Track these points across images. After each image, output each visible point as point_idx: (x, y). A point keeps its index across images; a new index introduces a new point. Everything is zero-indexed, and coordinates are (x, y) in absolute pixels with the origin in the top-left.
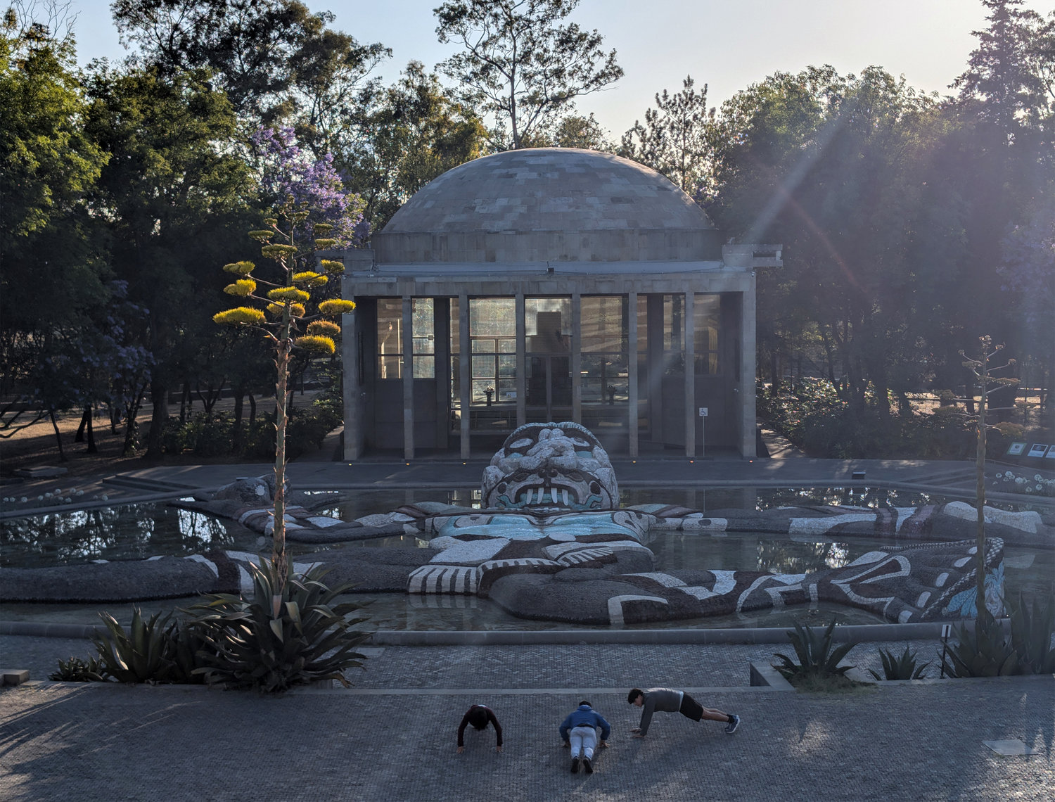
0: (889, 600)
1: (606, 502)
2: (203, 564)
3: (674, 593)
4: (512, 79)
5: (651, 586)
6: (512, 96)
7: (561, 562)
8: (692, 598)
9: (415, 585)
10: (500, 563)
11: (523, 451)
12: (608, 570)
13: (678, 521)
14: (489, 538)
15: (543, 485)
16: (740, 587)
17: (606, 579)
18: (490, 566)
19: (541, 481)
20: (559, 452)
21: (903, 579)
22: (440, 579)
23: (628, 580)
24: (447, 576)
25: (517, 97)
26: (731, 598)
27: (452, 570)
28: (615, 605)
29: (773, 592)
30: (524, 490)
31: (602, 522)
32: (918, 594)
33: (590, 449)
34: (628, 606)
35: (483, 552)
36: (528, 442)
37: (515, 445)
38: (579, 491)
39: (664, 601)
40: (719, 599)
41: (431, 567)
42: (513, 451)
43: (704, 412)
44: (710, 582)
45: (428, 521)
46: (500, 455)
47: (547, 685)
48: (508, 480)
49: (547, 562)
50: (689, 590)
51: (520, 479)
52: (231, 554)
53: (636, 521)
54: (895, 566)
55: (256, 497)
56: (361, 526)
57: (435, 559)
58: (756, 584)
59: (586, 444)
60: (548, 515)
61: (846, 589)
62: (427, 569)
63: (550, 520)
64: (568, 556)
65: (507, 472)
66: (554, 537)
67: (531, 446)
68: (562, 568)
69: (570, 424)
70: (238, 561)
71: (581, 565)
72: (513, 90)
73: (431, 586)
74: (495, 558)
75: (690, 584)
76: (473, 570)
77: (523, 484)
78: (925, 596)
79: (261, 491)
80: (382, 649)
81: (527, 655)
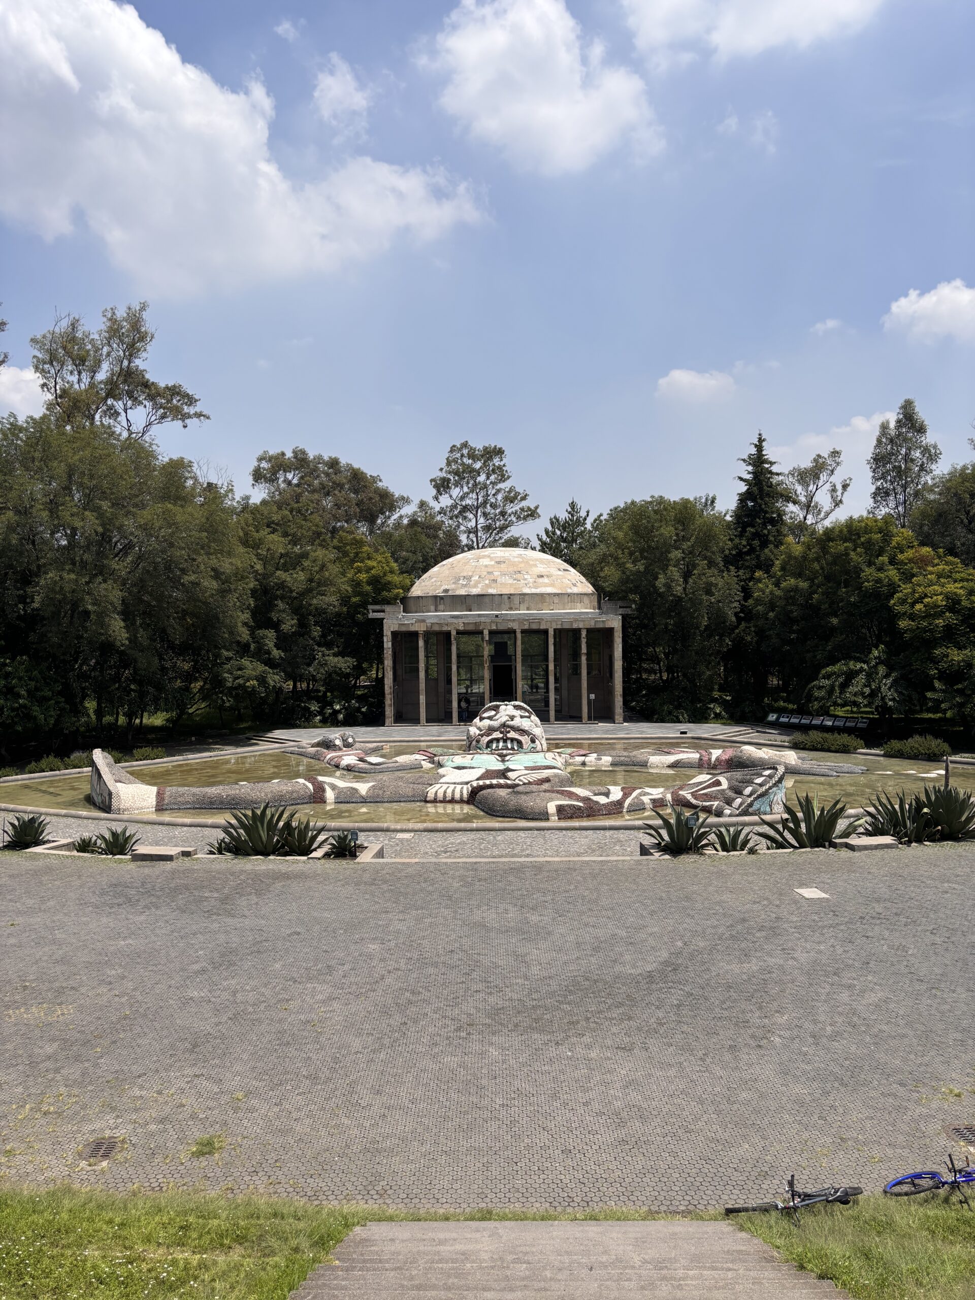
0: (716, 803)
1: (539, 748)
2: (304, 784)
3: (586, 800)
4: (476, 516)
5: (571, 795)
6: (476, 526)
7: (517, 782)
8: (597, 803)
9: (431, 796)
10: (481, 783)
11: (490, 718)
12: (546, 786)
13: (583, 758)
14: (473, 768)
15: (502, 738)
16: (626, 795)
17: (545, 791)
18: (475, 784)
19: (501, 735)
20: (512, 718)
21: (723, 790)
22: (445, 792)
23: (558, 792)
24: (449, 792)
25: (479, 526)
26: (620, 803)
27: (452, 786)
28: (552, 808)
29: (646, 799)
30: (491, 741)
31: (539, 759)
32: (734, 799)
33: (529, 717)
34: (560, 809)
35: (471, 776)
36: (493, 713)
37: (485, 715)
38: (523, 741)
39: (581, 804)
40: (613, 804)
41: (439, 786)
42: (484, 718)
43: (592, 696)
44: (607, 794)
45: (436, 759)
46: (477, 720)
47: (513, 856)
48: (482, 736)
49: (509, 782)
50: (595, 798)
51: (488, 735)
52: (320, 778)
53: (558, 757)
54: (718, 783)
55: (335, 745)
56: (397, 762)
57: (441, 781)
58: (635, 794)
59: (527, 714)
60: (506, 755)
61: (689, 797)
62: (438, 786)
63: (507, 758)
64: (521, 778)
65: (481, 730)
66: (511, 767)
67: (495, 715)
68: (518, 785)
69: (517, 703)
70: (324, 782)
71: (530, 783)
72: (477, 522)
73: (440, 796)
74: (478, 779)
75: (595, 794)
76: (465, 787)
77: (490, 738)
78: (739, 801)
79: (338, 742)
80: (412, 834)
81: (500, 837)
